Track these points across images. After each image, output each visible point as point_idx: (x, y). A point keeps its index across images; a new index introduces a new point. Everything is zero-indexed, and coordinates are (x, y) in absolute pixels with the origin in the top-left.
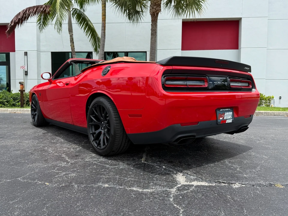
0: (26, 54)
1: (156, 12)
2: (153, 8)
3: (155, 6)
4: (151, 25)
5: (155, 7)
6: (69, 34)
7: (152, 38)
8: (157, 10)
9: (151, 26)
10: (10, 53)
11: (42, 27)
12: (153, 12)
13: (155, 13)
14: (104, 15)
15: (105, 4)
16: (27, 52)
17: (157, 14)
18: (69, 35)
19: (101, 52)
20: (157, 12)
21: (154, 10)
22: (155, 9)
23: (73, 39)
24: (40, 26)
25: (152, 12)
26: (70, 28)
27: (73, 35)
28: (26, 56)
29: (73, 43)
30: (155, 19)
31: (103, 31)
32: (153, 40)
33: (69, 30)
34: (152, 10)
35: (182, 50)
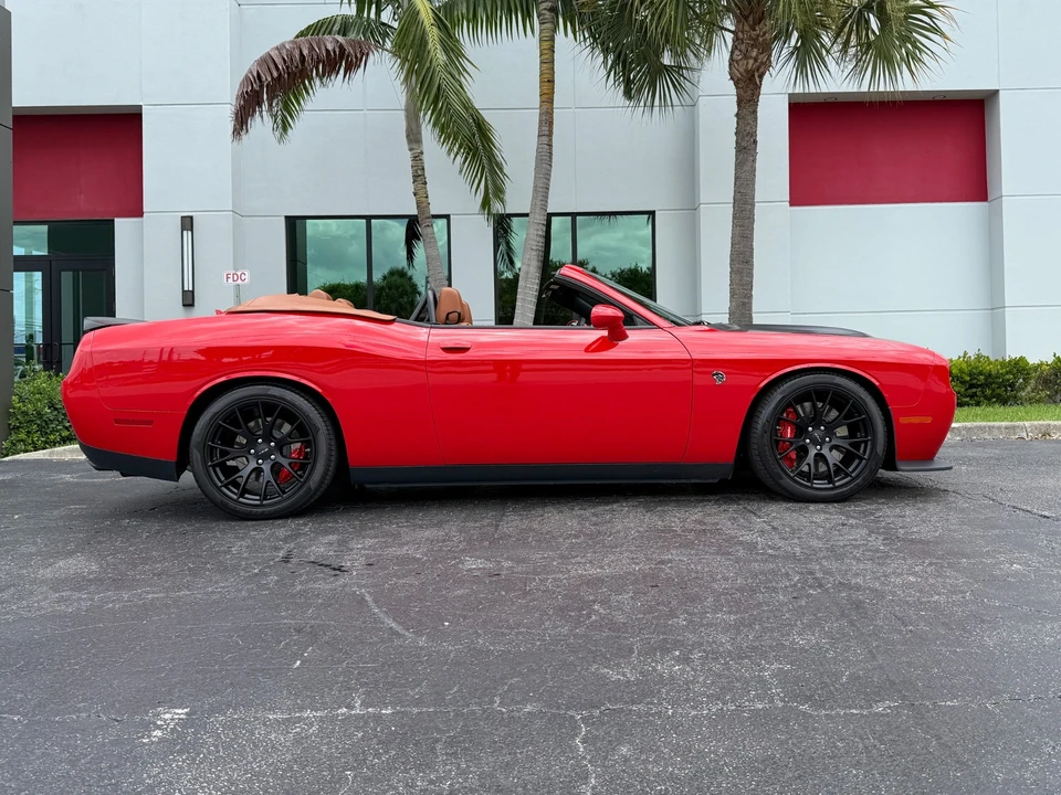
0: (187, 223)
1: (758, 70)
2: (746, 57)
3: (755, 50)
4: (737, 115)
5: (754, 54)
6: (411, 150)
7: (739, 165)
8: (762, 63)
9: (736, 119)
10: (116, 220)
11: (283, 121)
12: (746, 70)
13: (756, 75)
14: (548, 81)
15: (552, 39)
16: (191, 218)
17: (761, 77)
18: (409, 154)
19: (537, 216)
20: (761, 70)
21: (751, 61)
22: (756, 60)
23: (423, 169)
25: (742, 70)
26: (414, 126)
27: (422, 153)
28: (190, 233)
29: (426, 183)
30: (753, 95)
31: (543, 138)
32: (745, 168)
33: (407, 136)
34: (741, 63)
35: (792, 203)
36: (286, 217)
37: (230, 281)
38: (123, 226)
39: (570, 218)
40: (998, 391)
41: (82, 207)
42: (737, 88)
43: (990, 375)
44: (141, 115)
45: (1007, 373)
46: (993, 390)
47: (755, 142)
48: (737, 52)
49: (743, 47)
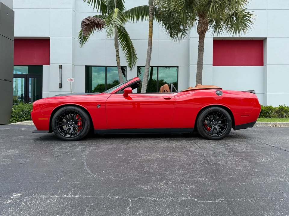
0: (61, 67)
1: (204, 30)
2: (201, 27)
3: (204, 25)
4: (199, 42)
5: (203, 26)
6: (116, 49)
7: (199, 54)
8: (205, 28)
9: (198, 43)
10: (43, 66)
11: (83, 42)
12: (201, 30)
13: (204, 31)
14: (151, 32)
15: (152, 21)
16: (62, 65)
17: (205, 32)
18: (115, 50)
19: (147, 66)
20: (205, 30)
21: (203, 28)
22: (204, 28)
23: (119, 54)
24: (81, 41)
25: (200, 30)
26: (117, 43)
27: (119, 50)
28: (61, 69)
29: (119, 58)
30: (203, 36)
31: (149, 46)
32: (201, 55)
33: (115, 45)
34: (200, 28)
35: (213, 65)
36: (86, 66)
37: (69, 81)
38: (45, 67)
39: (157, 68)
40: (264, 114)
41: (35, 62)
42: (199, 35)
43: (263, 110)
44: (50, 39)
45: (267, 110)
46: (263, 114)
47: (203, 49)
48: (199, 25)
49: (201, 24)
